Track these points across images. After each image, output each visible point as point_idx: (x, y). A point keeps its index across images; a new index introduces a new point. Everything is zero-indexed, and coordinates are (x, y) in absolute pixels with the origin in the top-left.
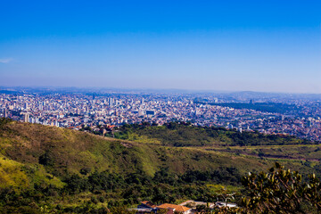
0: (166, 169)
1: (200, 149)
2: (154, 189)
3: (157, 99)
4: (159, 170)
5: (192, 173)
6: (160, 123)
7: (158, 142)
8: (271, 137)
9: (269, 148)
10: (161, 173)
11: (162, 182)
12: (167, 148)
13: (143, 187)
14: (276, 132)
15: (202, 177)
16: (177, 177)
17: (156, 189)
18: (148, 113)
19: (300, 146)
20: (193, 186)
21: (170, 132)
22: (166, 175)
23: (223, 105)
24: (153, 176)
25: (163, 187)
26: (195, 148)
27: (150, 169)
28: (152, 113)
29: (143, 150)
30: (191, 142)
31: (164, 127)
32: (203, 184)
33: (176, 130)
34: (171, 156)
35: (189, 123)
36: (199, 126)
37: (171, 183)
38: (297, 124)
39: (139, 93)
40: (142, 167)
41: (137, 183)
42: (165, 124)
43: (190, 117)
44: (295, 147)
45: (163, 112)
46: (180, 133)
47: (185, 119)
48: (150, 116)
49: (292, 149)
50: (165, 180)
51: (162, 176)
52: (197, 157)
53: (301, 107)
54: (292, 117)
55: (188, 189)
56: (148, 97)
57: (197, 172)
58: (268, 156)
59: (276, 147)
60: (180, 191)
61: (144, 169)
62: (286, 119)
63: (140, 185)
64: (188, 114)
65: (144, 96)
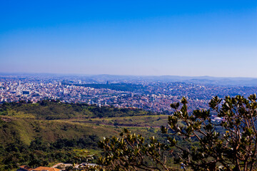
0: (40, 138)
1: (67, 121)
3: (31, 81)
4: (34, 139)
5: (61, 141)
6: (34, 101)
7: (33, 117)
8: (123, 110)
9: (122, 118)
10: (36, 142)
11: (37, 149)
12: (40, 121)
13: (21, 155)
14: (127, 106)
15: (69, 144)
16: (49, 145)
17: (31, 155)
18: (24, 93)
19: (146, 116)
20: (63, 151)
21: (43, 108)
22: (40, 143)
23: (86, 86)
24: (29, 144)
25: (38, 154)
26: (63, 121)
27: (27, 140)
28: (28, 93)
29: (20, 124)
30: (60, 116)
31: (38, 104)
32: (70, 149)
33: (47, 107)
34: (44, 128)
35: (58, 100)
36: (67, 103)
37: (44, 149)
38: (144, 100)
39: (16, 77)
40: (20, 138)
41: (16, 151)
42: (38, 102)
43: (59, 96)
44: (142, 117)
45: (37, 92)
46: (51, 109)
47: (55, 98)
48: (26, 95)
49: (140, 119)
50: (39, 147)
51: (36, 144)
52: (65, 128)
53: (146, 86)
54: (140, 94)
55: (59, 154)
56: (24, 80)
57: (66, 140)
58: (122, 125)
59: (128, 118)
60: (52, 155)
61: (21, 140)
62: (135, 96)
63: (19, 152)
64: (58, 93)
65: (20, 79)
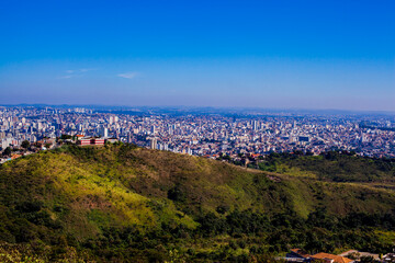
0: (323, 209)
1: (366, 186)
2: (307, 233)
3: (312, 122)
4: (314, 210)
5: (356, 216)
6: (316, 152)
7: (314, 176)
10: (317, 214)
11: (317, 225)
12: (324, 183)
13: (293, 232)
15: (369, 221)
16: (336, 221)
17: (309, 235)
18: (301, 139)
20: (357, 232)
21: (329, 163)
22: (323, 217)
24: (306, 218)
25: (319, 233)
26: (360, 185)
27: (303, 210)
28: (306, 139)
29: (294, 185)
30: (355, 176)
31: (321, 158)
32: (370, 230)
33: (336, 162)
34: (329, 194)
35: (353, 152)
36: (366, 157)
37: (328, 227)
39: (289, 114)
40: (292, 207)
41: (287, 225)
42: (322, 153)
43: (354, 145)
45: (320, 139)
46: (341, 165)
47: (348, 148)
48: (304, 143)
50: (322, 223)
51: (317, 218)
52: (363, 195)
55: (351, 236)
56: (301, 119)
57: (362, 215)
60: (341, 237)
61: (295, 209)
63: (290, 228)
64: (352, 141)
65: (296, 119)
